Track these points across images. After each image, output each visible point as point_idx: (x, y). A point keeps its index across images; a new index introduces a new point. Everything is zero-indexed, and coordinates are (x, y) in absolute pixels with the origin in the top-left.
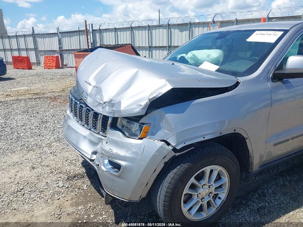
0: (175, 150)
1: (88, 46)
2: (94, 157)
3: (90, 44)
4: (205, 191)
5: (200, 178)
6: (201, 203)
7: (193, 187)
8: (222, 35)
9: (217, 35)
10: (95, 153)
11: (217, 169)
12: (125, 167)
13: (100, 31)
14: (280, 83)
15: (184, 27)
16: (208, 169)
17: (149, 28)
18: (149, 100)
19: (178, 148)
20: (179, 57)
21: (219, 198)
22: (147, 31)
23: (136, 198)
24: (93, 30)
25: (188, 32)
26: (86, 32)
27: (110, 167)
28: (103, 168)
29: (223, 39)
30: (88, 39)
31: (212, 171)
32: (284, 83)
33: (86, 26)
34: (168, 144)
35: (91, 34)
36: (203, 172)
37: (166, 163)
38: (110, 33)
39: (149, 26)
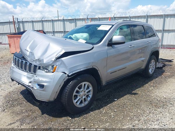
0: (68, 76)
1: (16, 31)
2: (30, 84)
3: (16, 30)
4: (82, 93)
5: (80, 88)
6: (81, 99)
7: (77, 92)
8: (88, 27)
9: (86, 26)
10: (30, 82)
11: (87, 83)
12: (46, 86)
13: (23, 22)
14: (111, 47)
15: (72, 21)
16: (83, 84)
17: (53, 21)
18: (56, 58)
19: (70, 75)
20: (69, 37)
21: (89, 97)
22: (51, 23)
23: (52, 99)
24: (18, 22)
25: (74, 23)
26: (14, 22)
27: (39, 87)
28: (35, 88)
29: (88, 28)
30: (15, 27)
31: (85, 85)
32: (112, 47)
33: (14, 19)
34: (65, 74)
35: (17, 24)
36: (81, 85)
37: (65, 82)
38: (29, 24)
39: (52, 20)
